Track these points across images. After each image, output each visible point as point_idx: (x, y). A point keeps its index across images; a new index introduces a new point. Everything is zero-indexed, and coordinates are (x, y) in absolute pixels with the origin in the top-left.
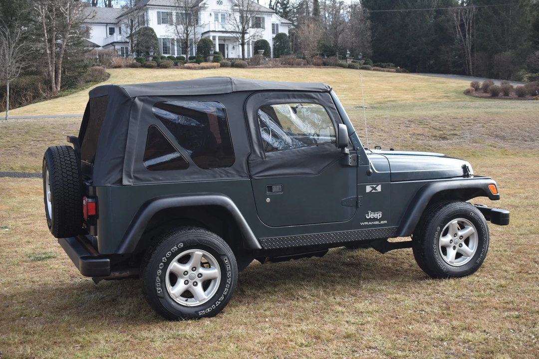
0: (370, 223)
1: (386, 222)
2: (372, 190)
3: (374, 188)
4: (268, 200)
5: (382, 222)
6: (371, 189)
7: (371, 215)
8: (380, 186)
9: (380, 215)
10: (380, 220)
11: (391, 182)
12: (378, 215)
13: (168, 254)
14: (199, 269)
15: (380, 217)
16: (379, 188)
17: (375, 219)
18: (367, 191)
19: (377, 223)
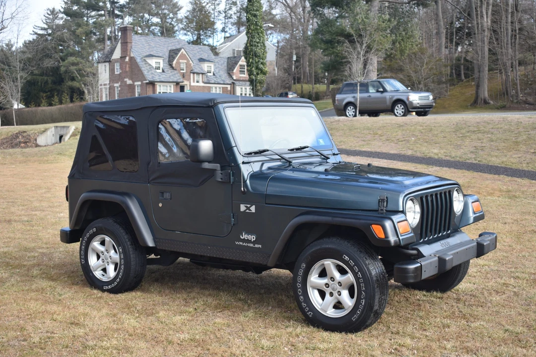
0: (244, 244)
1: (260, 246)
2: (246, 210)
3: (248, 208)
4: (160, 205)
5: (256, 246)
6: (245, 208)
7: (245, 236)
8: (254, 207)
9: (254, 238)
10: (254, 243)
11: (266, 204)
12: (252, 238)
13: (88, 235)
14: (110, 252)
15: (254, 239)
16: (253, 209)
17: (248, 241)
18: (241, 210)
19: (251, 245)
